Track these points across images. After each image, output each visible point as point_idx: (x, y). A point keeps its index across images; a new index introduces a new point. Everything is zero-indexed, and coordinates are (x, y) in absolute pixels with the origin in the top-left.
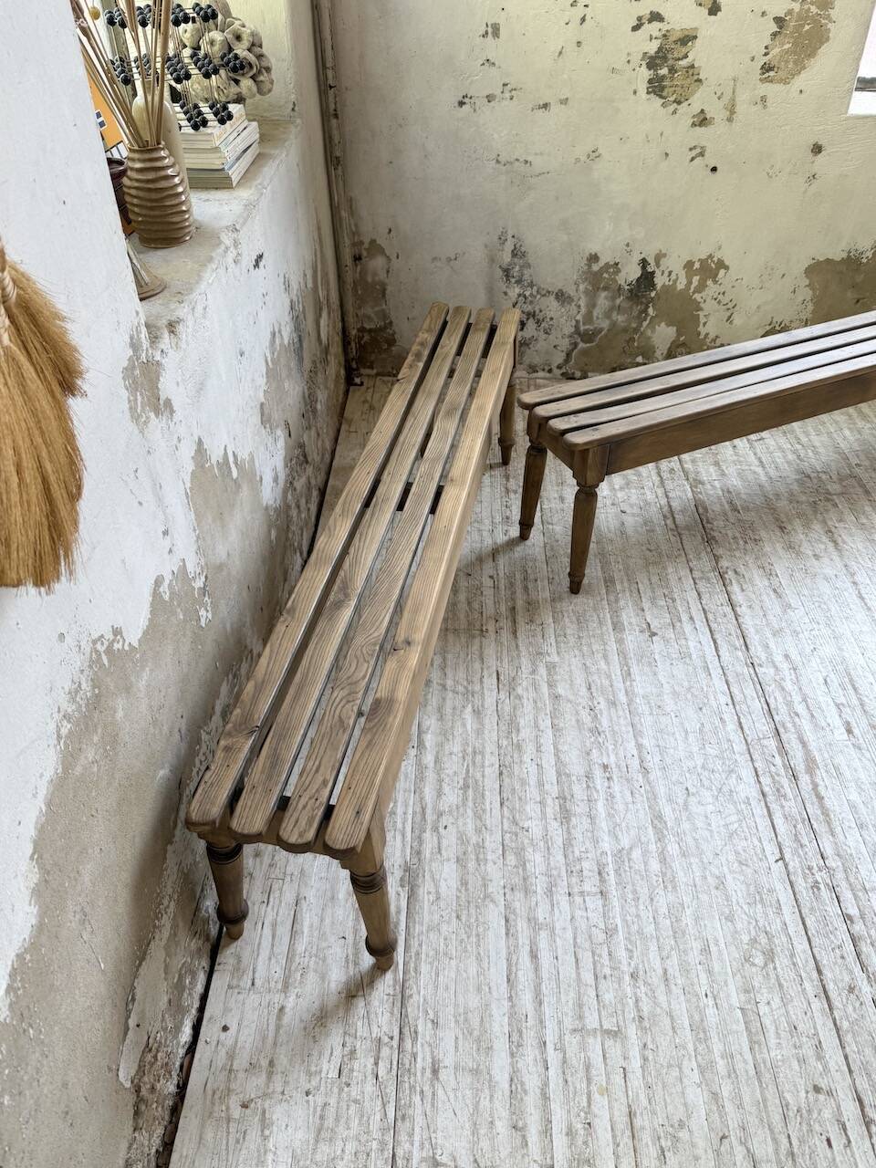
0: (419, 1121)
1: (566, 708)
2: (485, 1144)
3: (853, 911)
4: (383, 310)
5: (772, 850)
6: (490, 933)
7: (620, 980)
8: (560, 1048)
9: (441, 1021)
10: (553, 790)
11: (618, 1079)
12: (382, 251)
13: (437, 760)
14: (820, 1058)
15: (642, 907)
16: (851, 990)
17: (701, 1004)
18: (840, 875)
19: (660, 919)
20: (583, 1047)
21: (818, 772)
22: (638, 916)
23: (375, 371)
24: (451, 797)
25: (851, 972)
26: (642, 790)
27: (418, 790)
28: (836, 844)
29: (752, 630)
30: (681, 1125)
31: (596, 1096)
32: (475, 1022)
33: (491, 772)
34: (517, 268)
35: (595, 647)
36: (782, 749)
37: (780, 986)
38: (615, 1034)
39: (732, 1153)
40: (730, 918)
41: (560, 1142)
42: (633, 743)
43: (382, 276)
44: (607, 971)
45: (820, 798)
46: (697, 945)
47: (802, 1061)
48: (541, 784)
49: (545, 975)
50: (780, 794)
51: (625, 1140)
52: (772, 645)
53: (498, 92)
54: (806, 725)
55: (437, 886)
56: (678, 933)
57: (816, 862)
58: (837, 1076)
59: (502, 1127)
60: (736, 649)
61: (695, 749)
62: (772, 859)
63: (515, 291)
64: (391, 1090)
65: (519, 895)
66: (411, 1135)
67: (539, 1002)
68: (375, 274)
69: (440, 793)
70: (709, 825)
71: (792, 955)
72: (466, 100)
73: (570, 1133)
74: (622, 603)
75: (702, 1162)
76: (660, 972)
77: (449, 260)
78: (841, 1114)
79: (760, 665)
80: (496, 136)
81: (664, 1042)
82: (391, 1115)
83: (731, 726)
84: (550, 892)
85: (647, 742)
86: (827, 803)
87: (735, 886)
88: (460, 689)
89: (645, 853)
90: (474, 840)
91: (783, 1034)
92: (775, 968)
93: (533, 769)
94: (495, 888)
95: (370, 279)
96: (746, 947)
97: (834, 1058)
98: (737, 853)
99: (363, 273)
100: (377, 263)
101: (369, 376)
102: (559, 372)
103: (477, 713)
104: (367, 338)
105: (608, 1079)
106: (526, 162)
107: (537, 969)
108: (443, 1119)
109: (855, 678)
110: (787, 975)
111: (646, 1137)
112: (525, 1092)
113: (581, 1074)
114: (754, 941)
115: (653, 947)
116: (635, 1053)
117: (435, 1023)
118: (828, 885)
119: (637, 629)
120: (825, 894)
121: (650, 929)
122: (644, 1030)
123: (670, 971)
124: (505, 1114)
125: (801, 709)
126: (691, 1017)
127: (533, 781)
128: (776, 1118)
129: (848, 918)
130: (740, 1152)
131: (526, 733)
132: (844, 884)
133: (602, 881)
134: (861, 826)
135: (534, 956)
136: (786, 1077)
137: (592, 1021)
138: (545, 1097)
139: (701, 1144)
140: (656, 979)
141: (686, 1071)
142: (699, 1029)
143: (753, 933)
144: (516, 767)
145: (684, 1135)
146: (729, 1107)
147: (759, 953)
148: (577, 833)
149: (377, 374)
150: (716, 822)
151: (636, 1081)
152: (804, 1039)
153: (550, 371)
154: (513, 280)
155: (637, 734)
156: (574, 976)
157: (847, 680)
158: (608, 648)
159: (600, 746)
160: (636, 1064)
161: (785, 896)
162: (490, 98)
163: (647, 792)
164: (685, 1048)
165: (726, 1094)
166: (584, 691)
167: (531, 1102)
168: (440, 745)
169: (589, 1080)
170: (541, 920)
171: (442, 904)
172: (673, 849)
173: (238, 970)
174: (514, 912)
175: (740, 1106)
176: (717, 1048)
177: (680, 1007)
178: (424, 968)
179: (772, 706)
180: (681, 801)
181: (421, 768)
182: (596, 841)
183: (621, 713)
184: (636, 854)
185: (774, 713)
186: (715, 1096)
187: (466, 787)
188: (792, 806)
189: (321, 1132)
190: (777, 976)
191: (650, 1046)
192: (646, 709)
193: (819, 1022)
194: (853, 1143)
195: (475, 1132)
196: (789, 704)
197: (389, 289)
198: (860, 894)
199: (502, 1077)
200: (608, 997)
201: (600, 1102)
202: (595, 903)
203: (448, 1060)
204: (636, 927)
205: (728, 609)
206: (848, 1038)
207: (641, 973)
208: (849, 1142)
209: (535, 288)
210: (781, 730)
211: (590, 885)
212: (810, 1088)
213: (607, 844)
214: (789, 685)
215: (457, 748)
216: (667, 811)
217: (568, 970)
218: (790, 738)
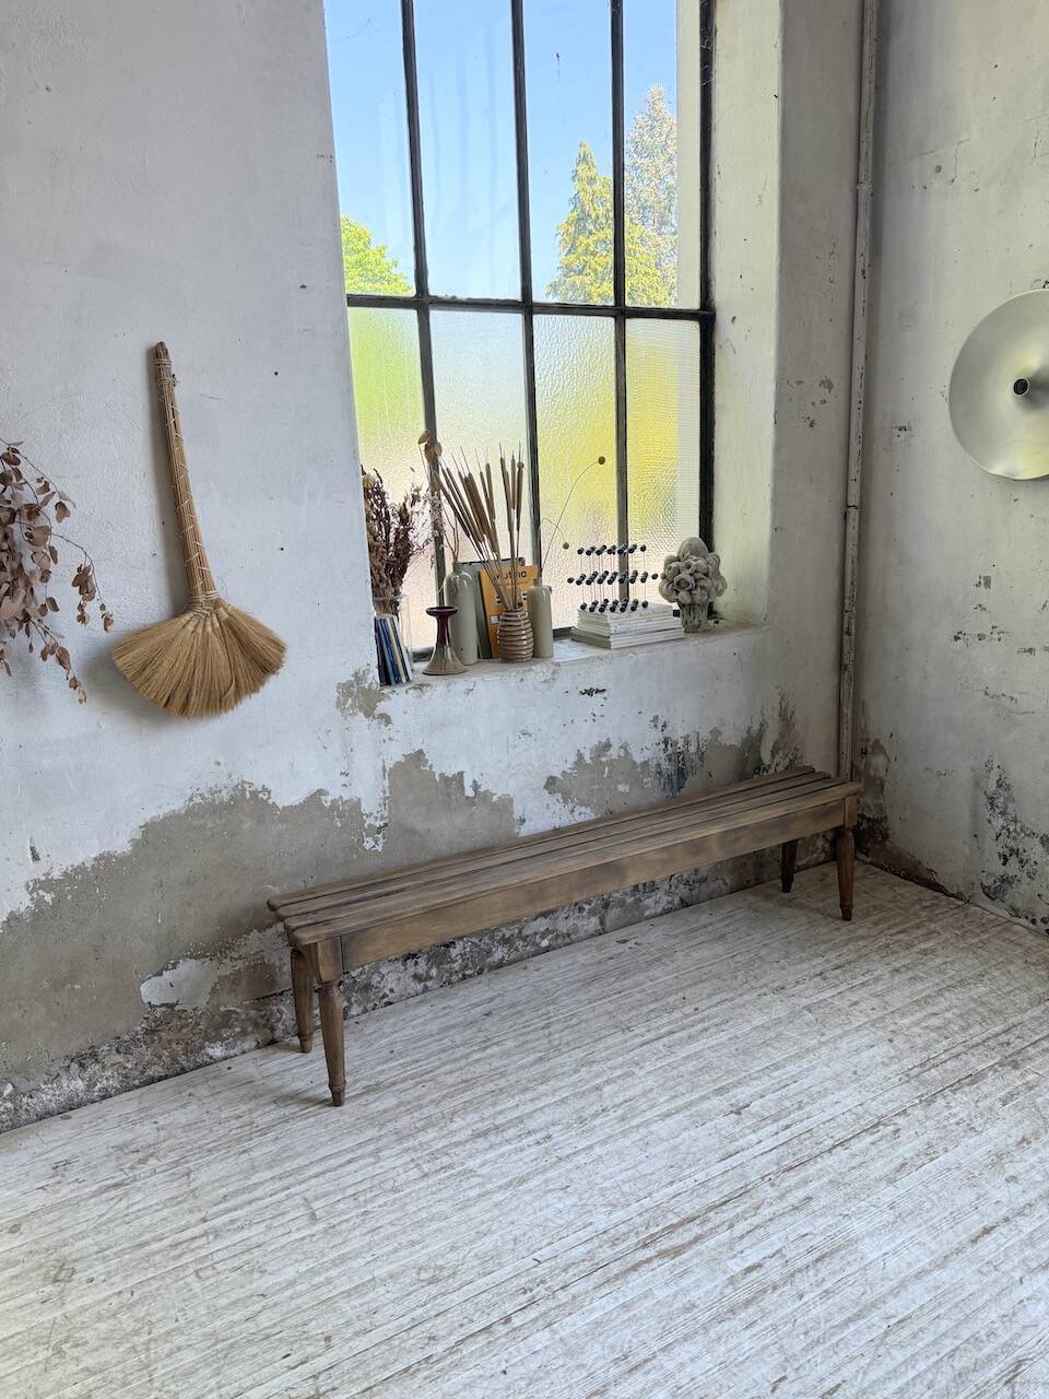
0: (213, 1157)
1: (593, 1097)
2: (208, 1188)
3: (517, 1321)
4: (880, 804)
5: (546, 1252)
6: (355, 1137)
7: (358, 1207)
8: (288, 1197)
9: (279, 1141)
10: (501, 1120)
11: (280, 1231)
12: (882, 750)
13: (477, 1061)
14: (357, 1334)
15: (428, 1198)
16: (432, 1338)
17: (363, 1255)
18: (552, 1304)
19: (425, 1210)
20: (297, 1207)
21: (666, 1260)
22: (419, 1199)
23: (869, 860)
24: (450, 1080)
25: (450, 1334)
26: (544, 1163)
27: (444, 1064)
28: (588, 1292)
29: (818, 1166)
30: (263, 1272)
31: (264, 1225)
32: (287, 1154)
33: (491, 1086)
34: (1002, 799)
35: (681, 1089)
36: (672, 1228)
37: (409, 1294)
38: (313, 1217)
39: (253, 1304)
40: (453, 1248)
41: (226, 1218)
42: (589, 1143)
43: (882, 773)
44: (362, 1199)
45: (634, 1268)
46: (415, 1236)
47: (348, 1324)
48: (500, 1112)
49: (338, 1172)
50: (614, 1242)
51: (239, 1249)
52: (812, 1186)
53: (987, 633)
54: (724, 1236)
55: (375, 1101)
56: (419, 1224)
57: (555, 1283)
58: (346, 1348)
59: (224, 1191)
60: (778, 1164)
61: (619, 1178)
62: (536, 1256)
63: (999, 822)
64: (225, 1140)
65: (394, 1138)
66: (201, 1158)
67: (317, 1176)
68: (876, 770)
69: (451, 1072)
70: (540, 1210)
71: (443, 1294)
72: (959, 636)
73: (232, 1221)
74: (755, 1083)
75: (242, 1290)
76: (379, 1224)
77: (939, 774)
78: (314, 1358)
79: (772, 1185)
80: (985, 670)
81: (321, 1244)
82: (210, 1146)
83: (671, 1190)
84: (407, 1150)
85: (598, 1150)
86: (634, 1275)
87: (488, 1243)
88: (557, 1042)
89: (483, 1184)
90: (424, 1102)
91: (365, 1307)
92: (423, 1287)
93: (512, 1103)
94: (391, 1126)
95: (872, 773)
96: (433, 1265)
97: (362, 1343)
98: (524, 1235)
99: (867, 766)
100: (879, 761)
101: (863, 861)
102: (1043, 927)
103: (541, 1059)
104: (865, 825)
105: (279, 1226)
106: (1012, 699)
107: (341, 1166)
108: (216, 1167)
109: (837, 1257)
110: (422, 1295)
111: (246, 1257)
112: (250, 1192)
113: (275, 1212)
114: (442, 1268)
115: (399, 1214)
116: (306, 1232)
117: (276, 1139)
118: (534, 1297)
119: (733, 1101)
120: (523, 1298)
121: (411, 1208)
122: (326, 1231)
123: (381, 1230)
124: (231, 1190)
125: (740, 1228)
126: (351, 1252)
127: (498, 1108)
128: (293, 1321)
129: (507, 1320)
130: (257, 1307)
131: (542, 1088)
132: (543, 1309)
133: (437, 1171)
134: (625, 1307)
135: (350, 1162)
136: (329, 1318)
137: (316, 1205)
138: (250, 1203)
139: (254, 1286)
140: (370, 1225)
141: (305, 1263)
142: (343, 1259)
143: (448, 1266)
144: (505, 1095)
145: (256, 1275)
146: (289, 1293)
147: (431, 1274)
148: (468, 1146)
149: (871, 863)
150: (549, 1213)
151: (283, 1241)
152: (368, 1321)
153: (1034, 922)
154: (998, 811)
155: (603, 1142)
156: (347, 1185)
157: (826, 1250)
158: (687, 1095)
159: (570, 1126)
160: (297, 1236)
161: (499, 1275)
162: (981, 637)
163: (544, 1166)
164: (323, 1256)
165: (298, 1287)
166: (617, 1100)
167: (246, 1197)
168: (493, 1056)
169: (273, 1218)
170: (381, 1154)
171: (363, 1109)
172: (498, 1197)
173: (266, 1057)
174: (378, 1141)
175: (291, 1298)
176: (333, 1273)
177: (355, 1244)
178: (311, 1120)
179: (724, 1207)
180: (552, 1187)
181: (466, 1056)
182: (471, 1156)
183: (618, 1126)
184: (475, 1180)
185: (718, 1210)
186: (293, 1283)
187: (466, 1081)
188: (607, 1253)
189: (187, 1127)
190: (415, 1291)
191: (314, 1239)
192: (638, 1137)
193: (389, 1326)
194: (294, 1371)
195: (213, 1182)
196: (739, 1218)
197: (887, 786)
198: (541, 1322)
199: (255, 1179)
200: (341, 1206)
201: (262, 1227)
202: (414, 1174)
203: (253, 1154)
204: (408, 1201)
205: (830, 1142)
206: (384, 1347)
207: (371, 1216)
208: (293, 1368)
209: (1019, 825)
210: (697, 1221)
211: (426, 1167)
212: (326, 1334)
213: (471, 1164)
214: (766, 1212)
215: (495, 1064)
216: (533, 1183)
217: (349, 1180)
218: (695, 1230)
